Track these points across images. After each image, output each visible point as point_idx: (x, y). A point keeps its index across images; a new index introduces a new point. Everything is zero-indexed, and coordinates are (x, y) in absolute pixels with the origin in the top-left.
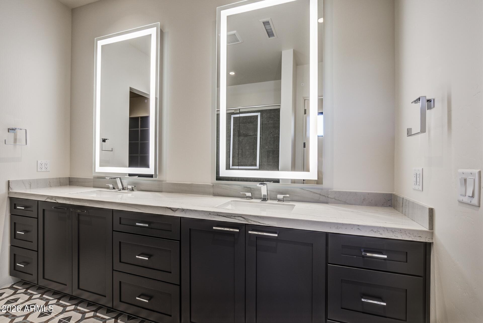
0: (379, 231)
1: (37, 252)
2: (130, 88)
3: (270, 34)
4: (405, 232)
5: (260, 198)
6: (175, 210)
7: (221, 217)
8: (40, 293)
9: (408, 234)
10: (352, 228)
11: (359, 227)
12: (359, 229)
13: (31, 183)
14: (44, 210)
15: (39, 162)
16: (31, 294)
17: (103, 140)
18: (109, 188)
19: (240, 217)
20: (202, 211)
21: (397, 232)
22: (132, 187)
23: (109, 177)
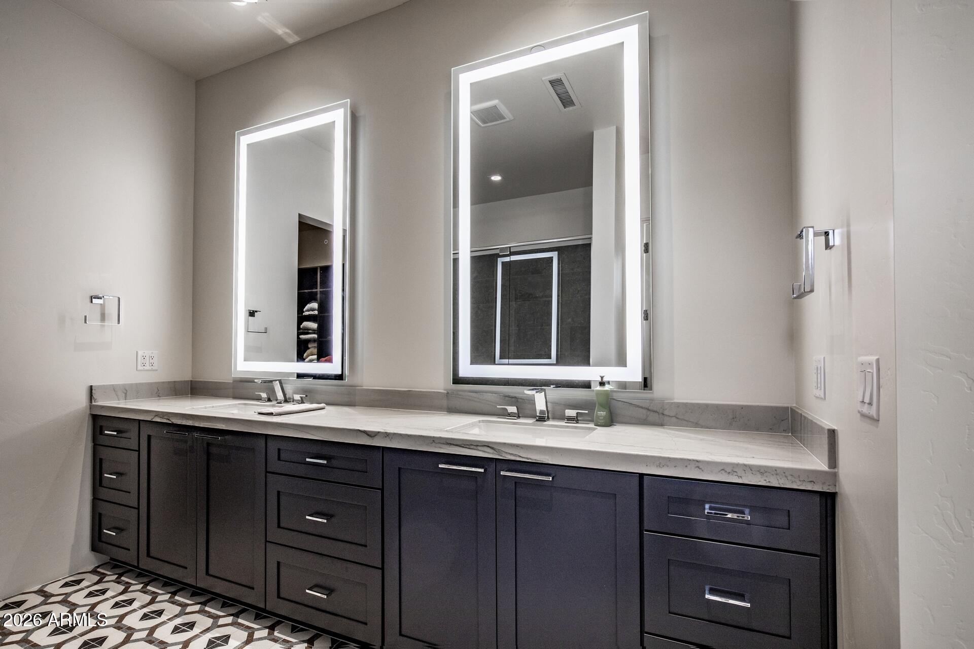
0: (736, 472)
1: (136, 510)
2: (299, 215)
3: (567, 101)
4: (784, 473)
5: (534, 416)
6: (373, 435)
7: (453, 446)
8: (142, 583)
9: (790, 478)
10: (686, 466)
11: (698, 464)
12: (698, 467)
13: (126, 391)
14: (149, 437)
15: (140, 353)
16: (127, 583)
17: (250, 312)
18: (261, 400)
19: (487, 447)
20: (419, 436)
21: (769, 472)
22: (301, 398)
23: (261, 379)
